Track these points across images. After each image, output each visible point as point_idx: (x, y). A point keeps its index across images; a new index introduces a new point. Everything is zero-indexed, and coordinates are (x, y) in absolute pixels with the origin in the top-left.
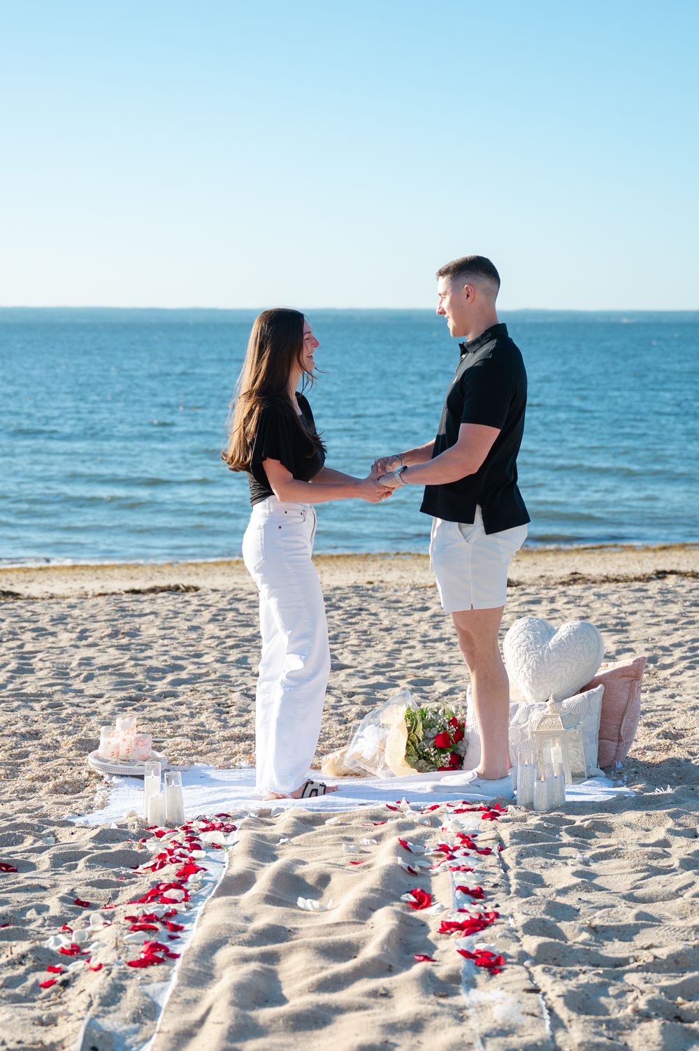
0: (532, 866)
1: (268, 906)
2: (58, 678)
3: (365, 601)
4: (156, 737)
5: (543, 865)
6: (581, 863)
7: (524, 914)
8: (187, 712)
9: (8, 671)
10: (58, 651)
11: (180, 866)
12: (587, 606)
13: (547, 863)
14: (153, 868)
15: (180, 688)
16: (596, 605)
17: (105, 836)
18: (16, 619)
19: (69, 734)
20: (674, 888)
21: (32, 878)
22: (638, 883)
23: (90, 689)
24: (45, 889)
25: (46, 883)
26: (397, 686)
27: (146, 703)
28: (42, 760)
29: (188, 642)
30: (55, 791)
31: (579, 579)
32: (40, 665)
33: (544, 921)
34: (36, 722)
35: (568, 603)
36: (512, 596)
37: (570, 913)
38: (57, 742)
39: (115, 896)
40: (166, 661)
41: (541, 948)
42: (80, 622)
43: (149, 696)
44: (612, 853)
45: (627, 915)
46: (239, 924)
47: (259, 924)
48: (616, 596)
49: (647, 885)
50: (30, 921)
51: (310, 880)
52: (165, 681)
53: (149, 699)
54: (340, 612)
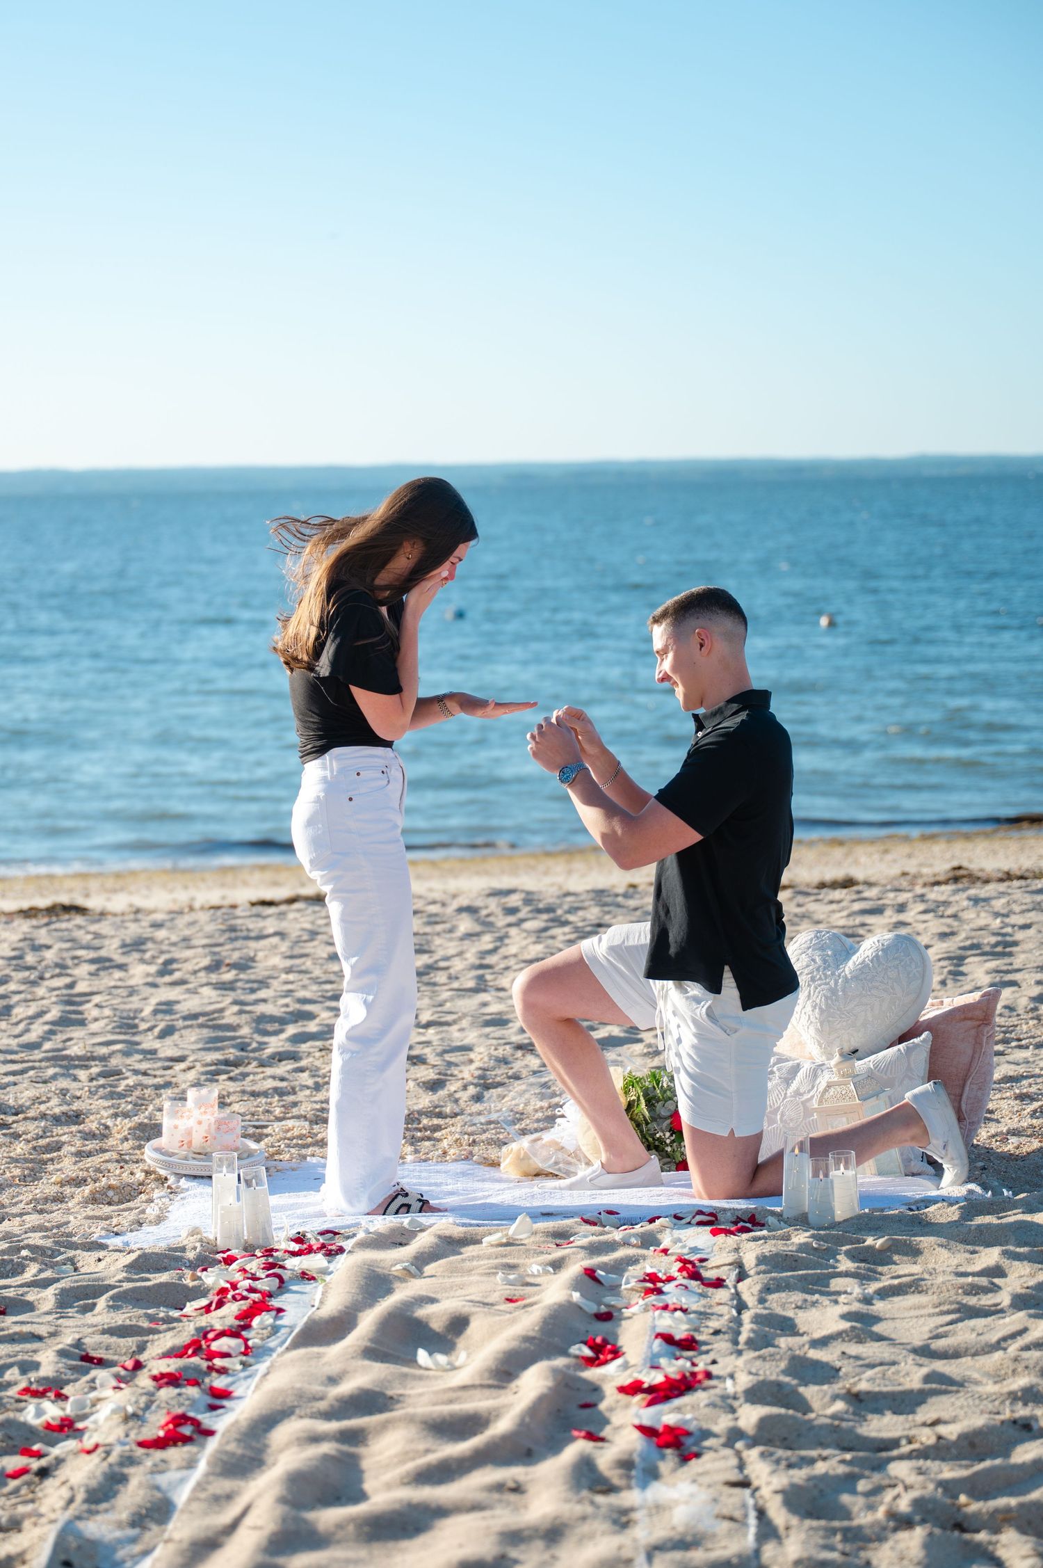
0: (783, 1306)
1: (367, 1363)
2: (120, 1033)
3: (609, 912)
4: (258, 1120)
5: (799, 1304)
6: (859, 1301)
7: (750, 1373)
8: (310, 1082)
9: (46, 1023)
10: (124, 992)
11: (244, 1305)
12: (955, 916)
13: (805, 1301)
14: (207, 1309)
15: (304, 1047)
16: (969, 915)
17: (146, 1263)
18: (68, 945)
19: (126, 1115)
20: (994, 1337)
21: (22, 1323)
22: (941, 1330)
23: (167, 1049)
24: (39, 1338)
25: (42, 1330)
26: (641, 1041)
27: (250, 1069)
28: (80, 1154)
29: (324, 978)
30: (94, 1199)
31: (964, 876)
32: (95, 1013)
33: (779, 1385)
34: (78, 1098)
35: (925, 912)
36: (839, 902)
37: (826, 1374)
38: (107, 1127)
39: (142, 1348)
40: (287, 1005)
41: (764, 1423)
42: (165, 948)
43: (255, 1059)
44: (909, 1285)
45: (912, 1376)
46: (317, 1388)
47: (347, 1387)
48: (1003, 901)
49: (955, 1333)
50: (9, 1385)
51: (437, 1325)
52: (283, 1036)
53: (255, 1064)
54: (567, 929)
